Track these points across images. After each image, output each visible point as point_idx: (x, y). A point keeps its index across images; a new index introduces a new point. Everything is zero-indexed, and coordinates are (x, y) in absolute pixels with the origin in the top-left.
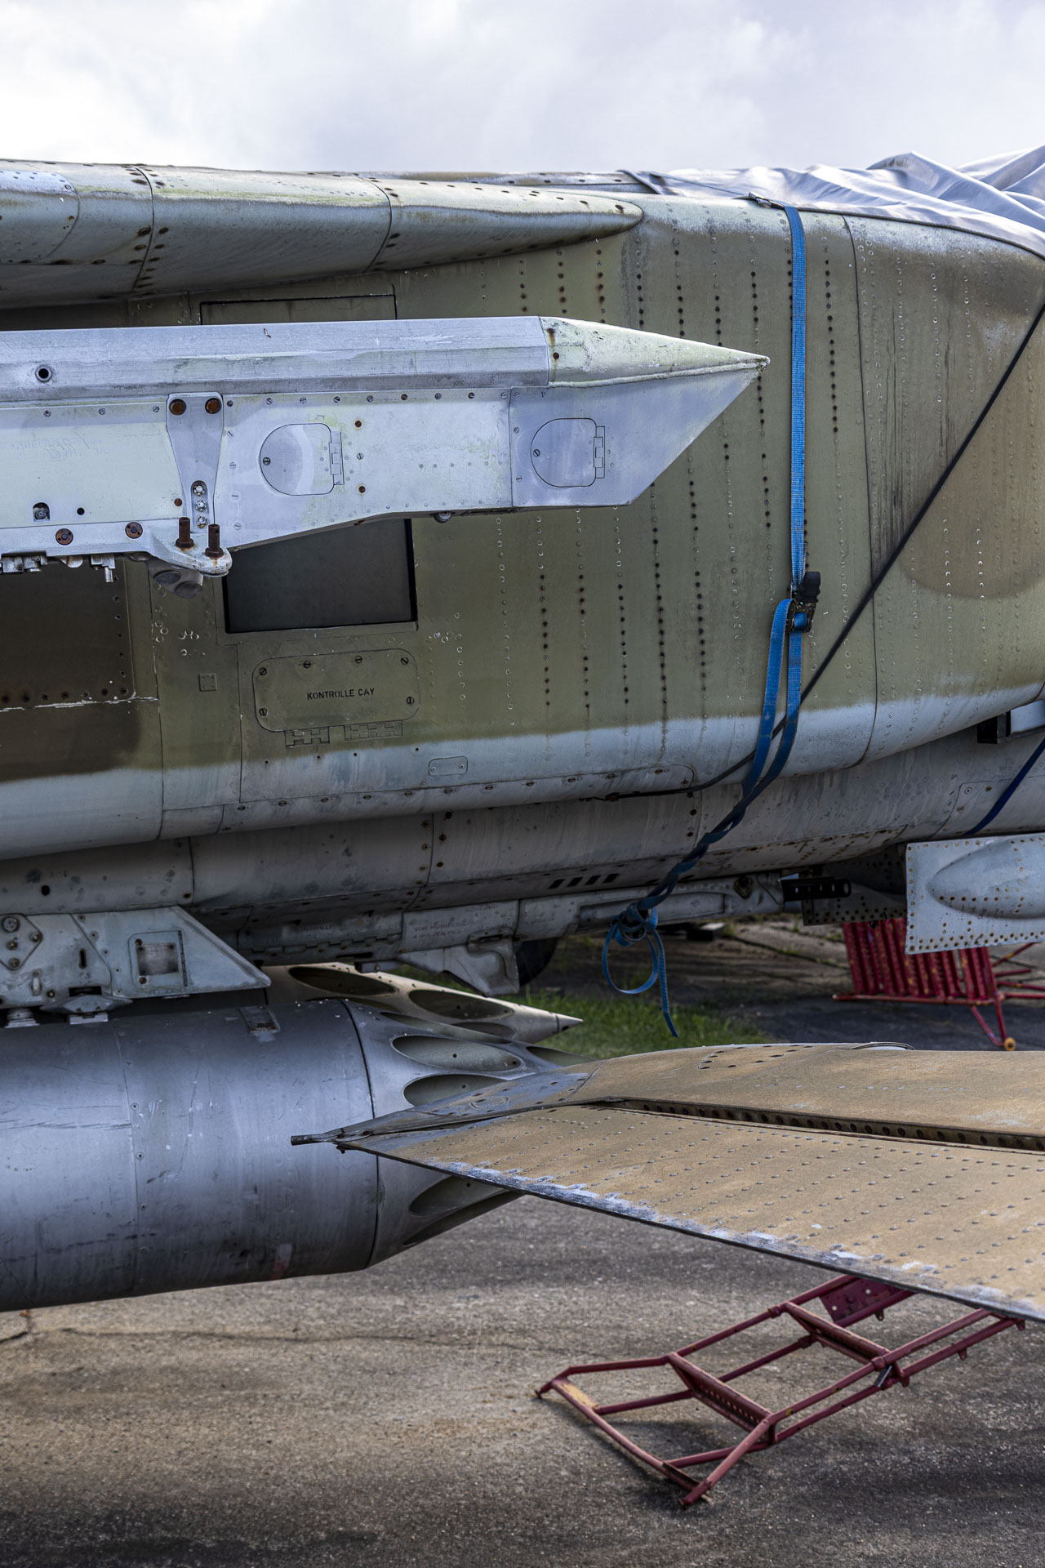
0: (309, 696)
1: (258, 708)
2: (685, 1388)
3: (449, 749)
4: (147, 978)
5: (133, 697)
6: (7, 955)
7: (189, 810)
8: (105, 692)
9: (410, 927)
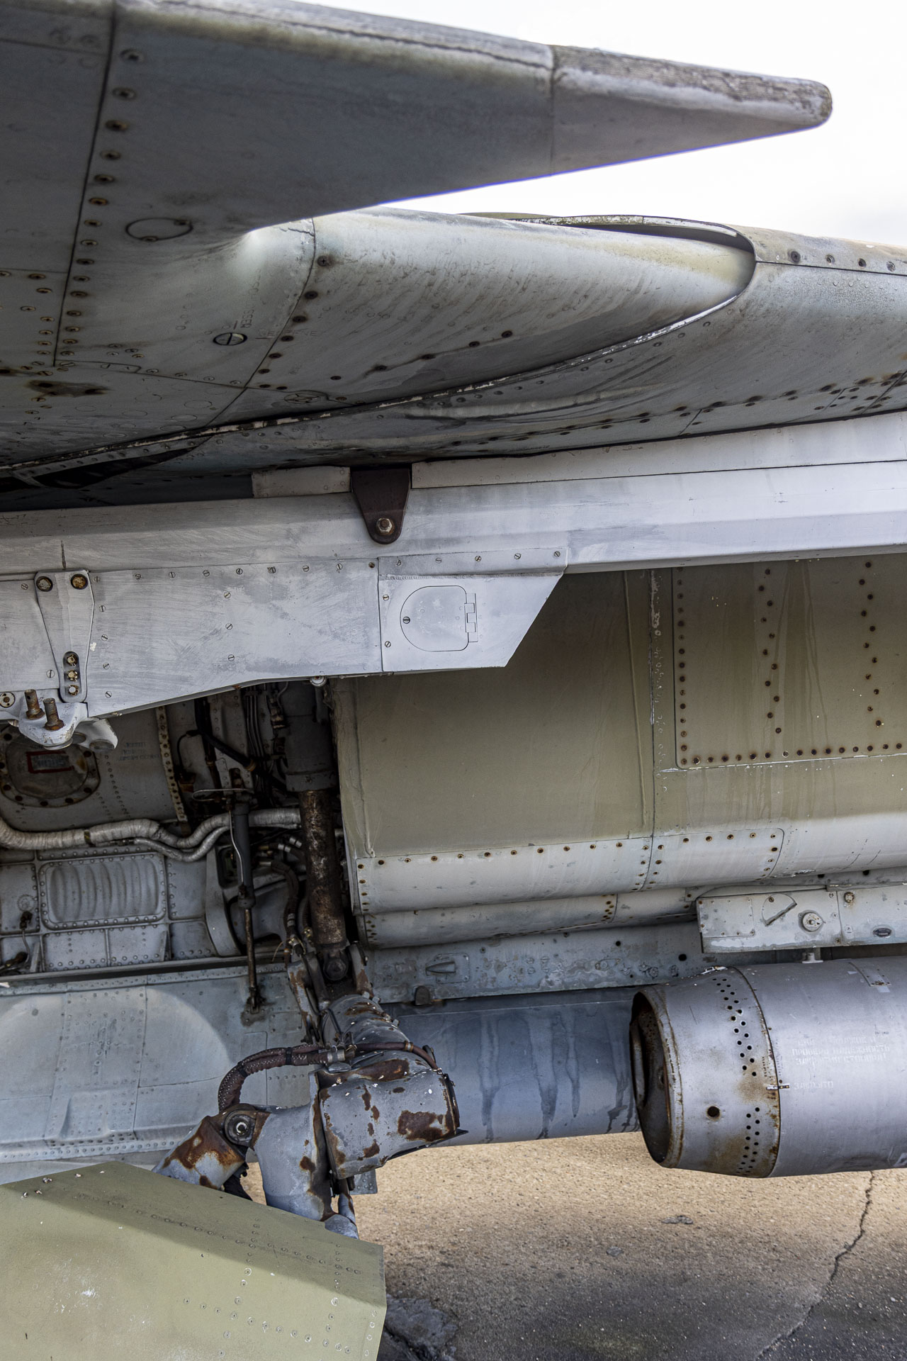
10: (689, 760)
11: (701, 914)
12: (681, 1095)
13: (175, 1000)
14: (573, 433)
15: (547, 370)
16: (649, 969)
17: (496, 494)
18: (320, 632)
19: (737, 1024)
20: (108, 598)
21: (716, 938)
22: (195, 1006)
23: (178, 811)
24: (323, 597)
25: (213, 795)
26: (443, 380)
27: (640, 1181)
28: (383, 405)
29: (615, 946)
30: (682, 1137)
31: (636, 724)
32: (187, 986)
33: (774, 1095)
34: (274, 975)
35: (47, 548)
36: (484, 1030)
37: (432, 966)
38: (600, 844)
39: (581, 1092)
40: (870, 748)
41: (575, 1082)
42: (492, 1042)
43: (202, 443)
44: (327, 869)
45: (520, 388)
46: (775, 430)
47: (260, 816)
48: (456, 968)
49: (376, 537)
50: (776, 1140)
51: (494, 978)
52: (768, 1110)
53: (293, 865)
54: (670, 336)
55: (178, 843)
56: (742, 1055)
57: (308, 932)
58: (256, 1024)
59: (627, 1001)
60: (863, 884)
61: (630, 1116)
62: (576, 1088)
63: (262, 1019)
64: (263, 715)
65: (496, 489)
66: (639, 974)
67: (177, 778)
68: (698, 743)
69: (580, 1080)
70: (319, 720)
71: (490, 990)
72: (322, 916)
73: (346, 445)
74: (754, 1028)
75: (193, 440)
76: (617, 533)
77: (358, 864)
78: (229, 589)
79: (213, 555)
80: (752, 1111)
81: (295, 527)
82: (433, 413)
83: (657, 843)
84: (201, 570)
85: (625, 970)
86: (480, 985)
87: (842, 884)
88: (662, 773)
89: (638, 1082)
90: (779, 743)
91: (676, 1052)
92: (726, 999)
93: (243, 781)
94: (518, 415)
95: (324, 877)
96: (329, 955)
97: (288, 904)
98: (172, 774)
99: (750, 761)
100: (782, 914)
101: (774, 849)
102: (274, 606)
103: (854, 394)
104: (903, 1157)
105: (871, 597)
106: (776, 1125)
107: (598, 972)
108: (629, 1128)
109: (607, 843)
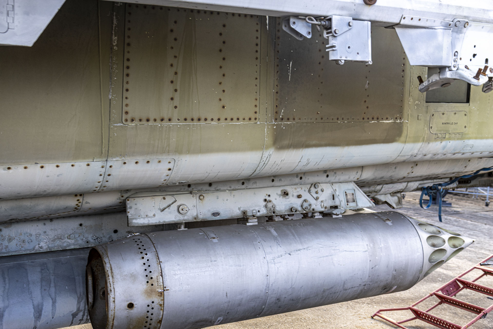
0: (443, 123)
1: (431, 126)
2: (415, 316)
3: (471, 142)
4: (348, 203)
5: (402, 121)
6: (315, 196)
7: (404, 156)
8: (396, 118)
9: (383, 189)
10: (129, 120)
11: (128, 206)
12: (114, 298)
16: (97, 238)
19: (145, 260)
21: (135, 219)
29: (79, 226)
30: (113, 320)
31: (101, 99)
33: (161, 294)
38: (77, 164)
39: (57, 305)
40: (219, 120)
41: (54, 299)
42: (5, 281)
50: (161, 316)
51: (7, 246)
52: (158, 302)
56: (147, 276)
59: (86, 255)
60: (208, 191)
61: (83, 315)
62: (54, 302)
66: (92, 241)
68: (134, 111)
69: (57, 299)
71: (4, 253)
74: (153, 262)
80: (150, 303)
85: (84, 239)
87: (199, 191)
88: (114, 126)
89: (89, 296)
90: (175, 114)
91: (113, 277)
92: (140, 248)
99: (161, 122)
100: (169, 206)
101: (170, 169)
104: (219, 319)
105: (224, 42)
106: (162, 309)
107: (69, 240)
108: (82, 322)
109: (81, 164)
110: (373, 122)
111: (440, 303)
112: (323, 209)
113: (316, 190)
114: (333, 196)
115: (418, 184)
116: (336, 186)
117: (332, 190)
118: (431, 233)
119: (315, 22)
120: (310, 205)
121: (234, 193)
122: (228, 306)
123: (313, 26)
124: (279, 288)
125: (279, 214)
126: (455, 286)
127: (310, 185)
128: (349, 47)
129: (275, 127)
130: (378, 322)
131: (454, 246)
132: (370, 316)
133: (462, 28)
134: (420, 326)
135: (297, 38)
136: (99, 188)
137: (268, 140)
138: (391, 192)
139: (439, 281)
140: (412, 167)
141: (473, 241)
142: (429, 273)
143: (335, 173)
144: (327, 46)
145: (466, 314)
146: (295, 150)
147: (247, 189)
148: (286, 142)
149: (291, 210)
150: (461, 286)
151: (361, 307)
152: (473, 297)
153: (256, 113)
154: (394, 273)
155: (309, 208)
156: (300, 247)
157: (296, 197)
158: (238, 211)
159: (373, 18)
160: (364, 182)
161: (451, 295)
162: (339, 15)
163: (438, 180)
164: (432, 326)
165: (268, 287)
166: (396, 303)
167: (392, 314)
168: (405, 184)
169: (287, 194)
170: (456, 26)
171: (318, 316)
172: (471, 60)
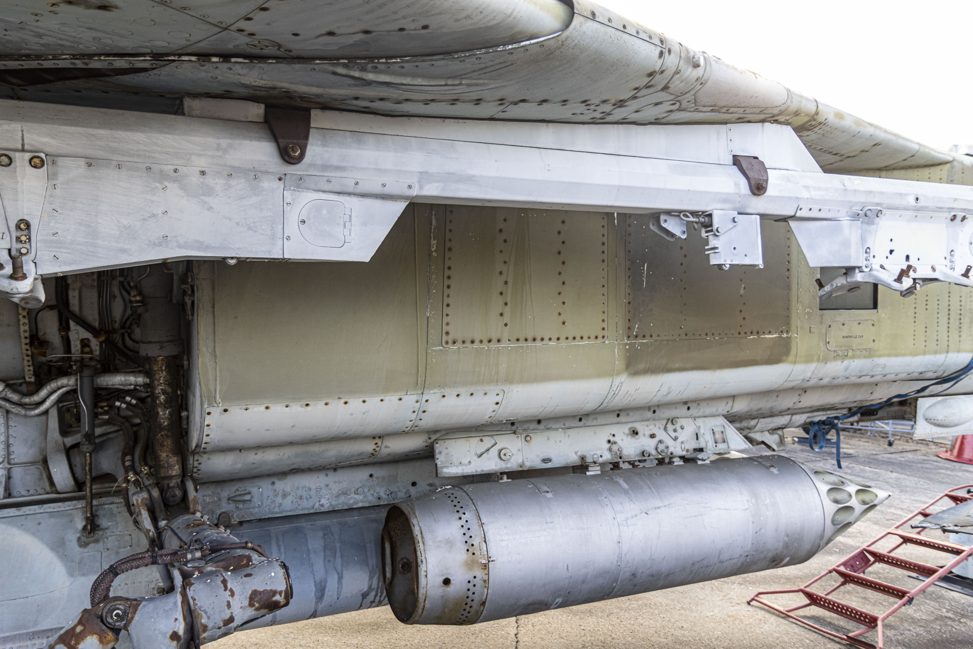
0: (843, 337)
1: (827, 341)
2: (809, 602)
3: (882, 361)
4: (717, 444)
5: (790, 335)
6: (673, 435)
7: (793, 381)
8: (782, 332)
9: (759, 424)
10: (450, 342)
11: (437, 451)
12: (425, 571)
13: (14, 531)
14: (433, 105)
15: (438, 57)
16: (391, 493)
17: (370, 139)
18: (238, 224)
19: (463, 522)
20: (61, 179)
21: (446, 467)
22: (34, 534)
23: (27, 373)
24: (242, 198)
25: (62, 359)
26: (367, 51)
27: (370, 645)
28: (318, 62)
29: (369, 477)
30: (425, 600)
31: (417, 316)
32: (26, 518)
33: (485, 567)
34: (106, 506)
35: (7, 130)
36: (273, 542)
37: (233, 497)
38: (386, 399)
39: (343, 581)
40: (558, 339)
41: (340, 575)
42: (279, 550)
43: (164, 66)
44: (171, 417)
45: (417, 66)
46: (544, 124)
47: (102, 379)
48: (252, 497)
49: (286, 158)
50: (485, 596)
51: (281, 504)
52: (481, 578)
53: (127, 418)
54: (518, 50)
55: (22, 400)
56: (466, 542)
57: (145, 470)
58: (92, 545)
59: (383, 514)
60: (537, 429)
61: (376, 596)
62: (340, 578)
63: (97, 541)
64: (115, 297)
65: (370, 136)
66: (384, 496)
67: (31, 344)
68: (456, 332)
69: (344, 572)
70: (174, 301)
71: (277, 513)
72: (164, 455)
73: (279, 86)
75: (156, 62)
76: (451, 177)
77: (207, 411)
78: (166, 183)
79: (157, 155)
80: (471, 579)
81: (224, 142)
82: (352, 73)
83: (425, 398)
84: (144, 166)
85: (375, 494)
86: (269, 509)
87: (525, 430)
88: (432, 350)
89: (387, 569)
90: (506, 334)
91: (423, 543)
92: (455, 506)
93: (91, 350)
94: (409, 85)
95: (168, 424)
96: (168, 485)
97: (124, 449)
98: (28, 341)
99: (488, 344)
100: (488, 450)
101: (497, 403)
102: (202, 200)
103: (596, 108)
104: (557, 601)
105: (563, 243)
106: (486, 587)
107: (356, 496)
108: (374, 604)
109: (392, 398)
110: (752, 337)
111: (843, 584)
112: (684, 453)
113: (674, 427)
114: (697, 434)
115: (805, 418)
116: (700, 422)
117: (695, 427)
118: (831, 484)
119: (692, 219)
120: (667, 447)
121: (569, 432)
122: (570, 582)
123: (689, 224)
124: (634, 559)
125: (627, 460)
126: (862, 559)
127: (666, 421)
128: (734, 248)
129: (627, 347)
130: (757, 609)
131: (864, 503)
132: (745, 601)
133: (874, 218)
134: (817, 615)
135: (668, 239)
136: (409, 428)
137: (619, 363)
138: (769, 428)
139: (836, 552)
140: (799, 395)
141: (890, 496)
142: (833, 540)
143: (699, 404)
144: (706, 247)
145: (881, 600)
146: (653, 376)
147: (585, 426)
148: (642, 366)
149: (643, 454)
150: (872, 559)
151: (730, 588)
152: (888, 575)
153: (603, 329)
154: (786, 539)
155: (666, 451)
156: (659, 503)
157: (649, 437)
158: (575, 456)
159: (762, 211)
160: (736, 416)
161: (858, 572)
162: (721, 210)
163: (832, 412)
164: (834, 615)
165: (620, 558)
166: (779, 583)
167: (776, 599)
168: (788, 418)
169: (637, 433)
170: (866, 216)
171: (673, 600)
172: (887, 258)
